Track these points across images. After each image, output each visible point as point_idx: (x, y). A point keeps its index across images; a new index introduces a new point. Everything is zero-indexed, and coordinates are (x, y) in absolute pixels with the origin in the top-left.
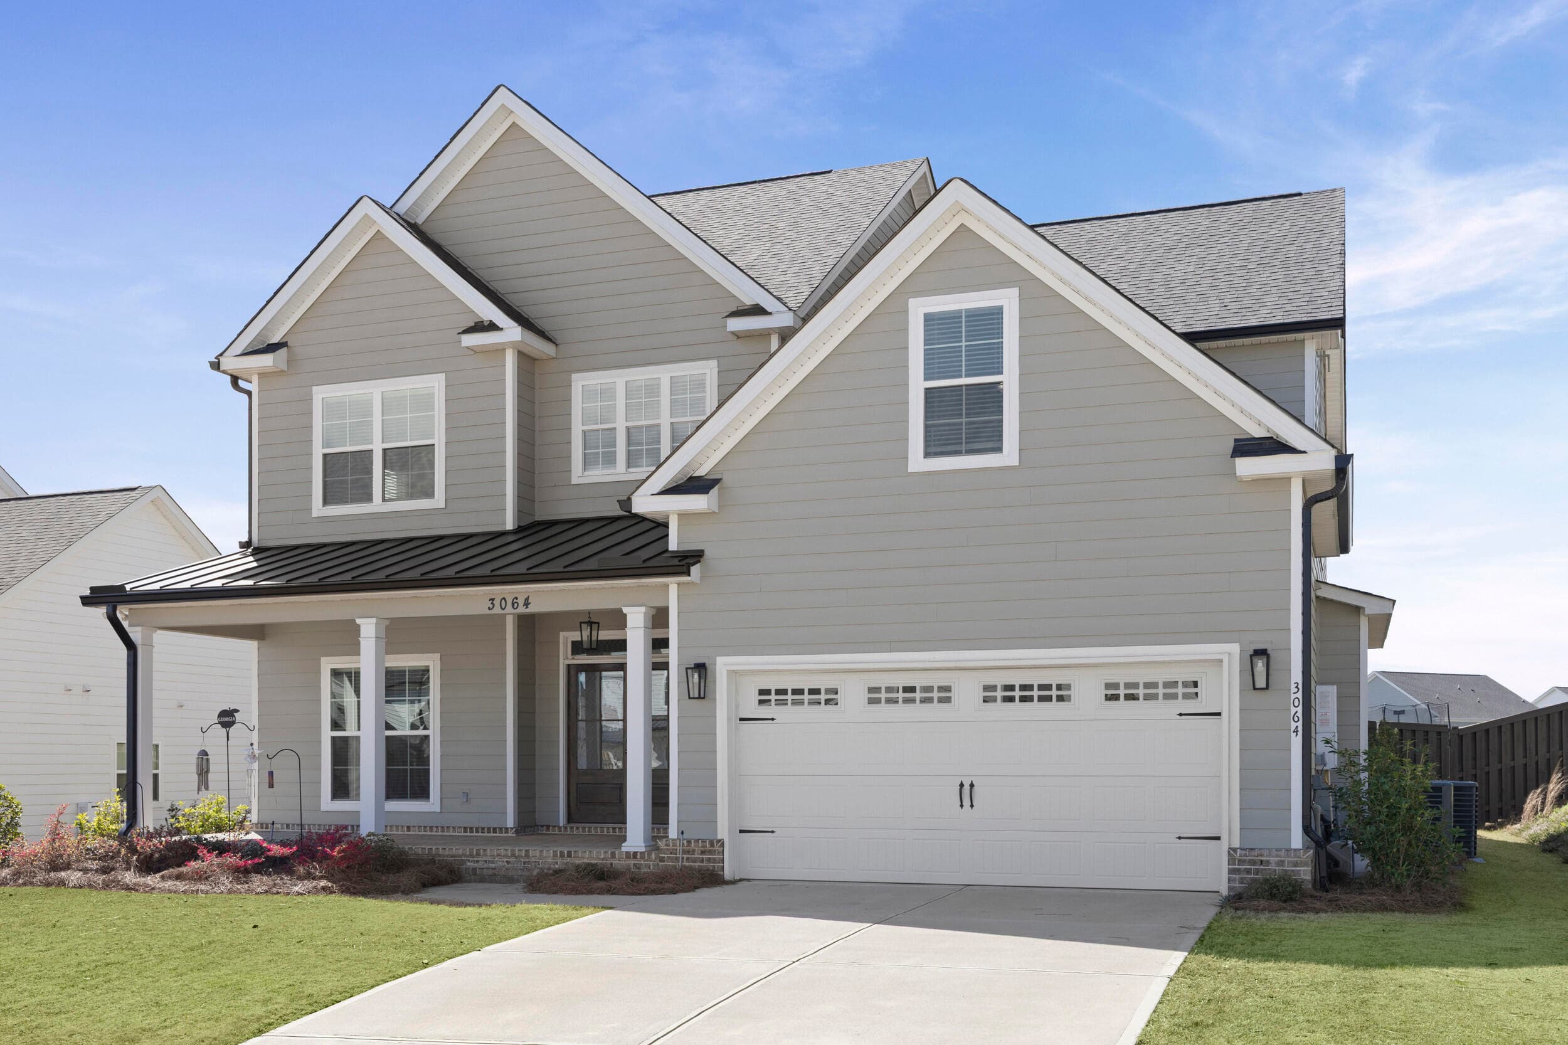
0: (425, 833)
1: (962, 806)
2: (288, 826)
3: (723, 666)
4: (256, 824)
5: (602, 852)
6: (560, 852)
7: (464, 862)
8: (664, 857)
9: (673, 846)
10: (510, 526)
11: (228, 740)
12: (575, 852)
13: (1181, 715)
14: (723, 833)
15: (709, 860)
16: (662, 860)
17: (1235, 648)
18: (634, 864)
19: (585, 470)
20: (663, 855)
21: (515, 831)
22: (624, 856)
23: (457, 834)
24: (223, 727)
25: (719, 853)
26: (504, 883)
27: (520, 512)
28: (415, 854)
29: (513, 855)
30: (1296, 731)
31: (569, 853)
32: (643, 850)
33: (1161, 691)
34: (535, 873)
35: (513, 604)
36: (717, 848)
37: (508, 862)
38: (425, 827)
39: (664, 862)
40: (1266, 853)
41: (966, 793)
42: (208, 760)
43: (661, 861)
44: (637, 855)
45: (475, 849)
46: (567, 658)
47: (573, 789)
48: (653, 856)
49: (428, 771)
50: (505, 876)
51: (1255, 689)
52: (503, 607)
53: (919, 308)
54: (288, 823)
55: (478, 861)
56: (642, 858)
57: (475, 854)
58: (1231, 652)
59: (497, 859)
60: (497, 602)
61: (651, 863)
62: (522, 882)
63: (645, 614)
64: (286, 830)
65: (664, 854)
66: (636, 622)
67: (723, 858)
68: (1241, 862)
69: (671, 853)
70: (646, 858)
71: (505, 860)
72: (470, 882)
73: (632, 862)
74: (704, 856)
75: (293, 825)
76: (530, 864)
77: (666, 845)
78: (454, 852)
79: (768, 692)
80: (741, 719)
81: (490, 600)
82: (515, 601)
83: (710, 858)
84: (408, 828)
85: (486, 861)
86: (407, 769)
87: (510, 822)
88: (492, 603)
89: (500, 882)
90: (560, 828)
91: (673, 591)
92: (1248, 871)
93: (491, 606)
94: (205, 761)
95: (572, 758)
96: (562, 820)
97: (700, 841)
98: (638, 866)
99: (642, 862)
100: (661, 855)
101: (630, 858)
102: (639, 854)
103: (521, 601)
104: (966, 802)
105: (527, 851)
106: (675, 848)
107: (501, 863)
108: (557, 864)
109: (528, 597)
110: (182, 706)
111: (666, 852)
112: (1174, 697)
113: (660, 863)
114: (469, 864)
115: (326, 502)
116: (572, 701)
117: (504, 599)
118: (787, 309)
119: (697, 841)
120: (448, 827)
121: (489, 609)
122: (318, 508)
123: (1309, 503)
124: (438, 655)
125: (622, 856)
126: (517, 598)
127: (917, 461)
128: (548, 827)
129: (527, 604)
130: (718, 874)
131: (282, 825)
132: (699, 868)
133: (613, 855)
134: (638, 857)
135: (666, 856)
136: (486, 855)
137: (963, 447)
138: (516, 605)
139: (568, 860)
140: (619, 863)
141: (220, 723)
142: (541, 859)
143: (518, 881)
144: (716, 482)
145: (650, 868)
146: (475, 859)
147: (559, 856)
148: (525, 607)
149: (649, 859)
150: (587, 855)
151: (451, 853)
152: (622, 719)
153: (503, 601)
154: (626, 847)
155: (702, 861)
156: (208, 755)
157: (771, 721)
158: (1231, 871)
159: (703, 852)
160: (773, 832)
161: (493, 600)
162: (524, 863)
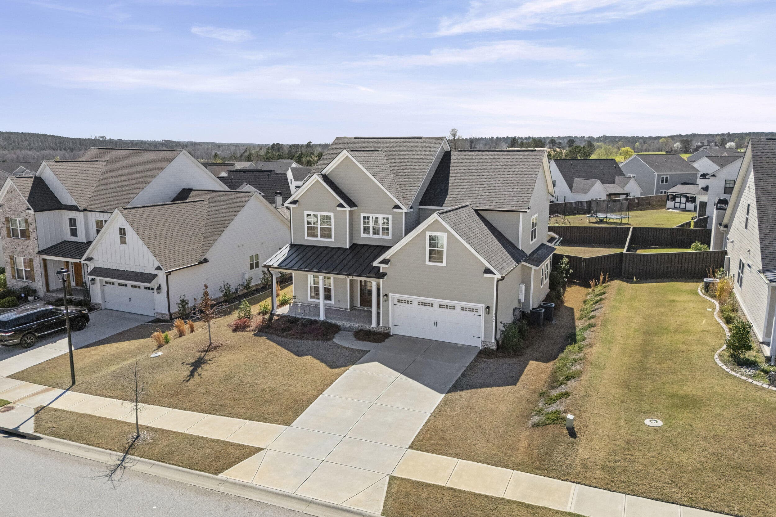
3: (391, 295)
9: (381, 325)
10: (348, 246)
13: (475, 314)
14: (390, 326)
16: (379, 330)
17: (484, 305)
18: (374, 330)
19: (364, 234)
21: (350, 309)
27: (350, 243)
30: (494, 322)
33: (468, 309)
34: (355, 331)
38: (331, 306)
40: (488, 342)
41: (436, 323)
49: (331, 295)
51: (487, 313)
53: (428, 234)
58: (481, 307)
63: (376, 285)
65: (380, 328)
66: (374, 283)
68: (483, 344)
72: (342, 331)
76: (354, 328)
78: (339, 323)
79: (399, 300)
80: (394, 305)
83: (388, 331)
85: (345, 325)
86: (327, 294)
87: (348, 308)
90: (359, 307)
91: (381, 281)
92: (485, 345)
101: (373, 328)
104: (436, 325)
108: (359, 328)
112: (474, 311)
114: (342, 326)
115: (308, 237)
117: (347, 280)
119: (386, 325)
120: (336, 307)
122: (306, 238)
123: (498, 282)
127: (427, 263)
128: (356, 307)
137: (436, 260)
140: (371, 329)
144: (389, 260)
154: (372, 326)
157: (400, 306)
162: (352, 327)
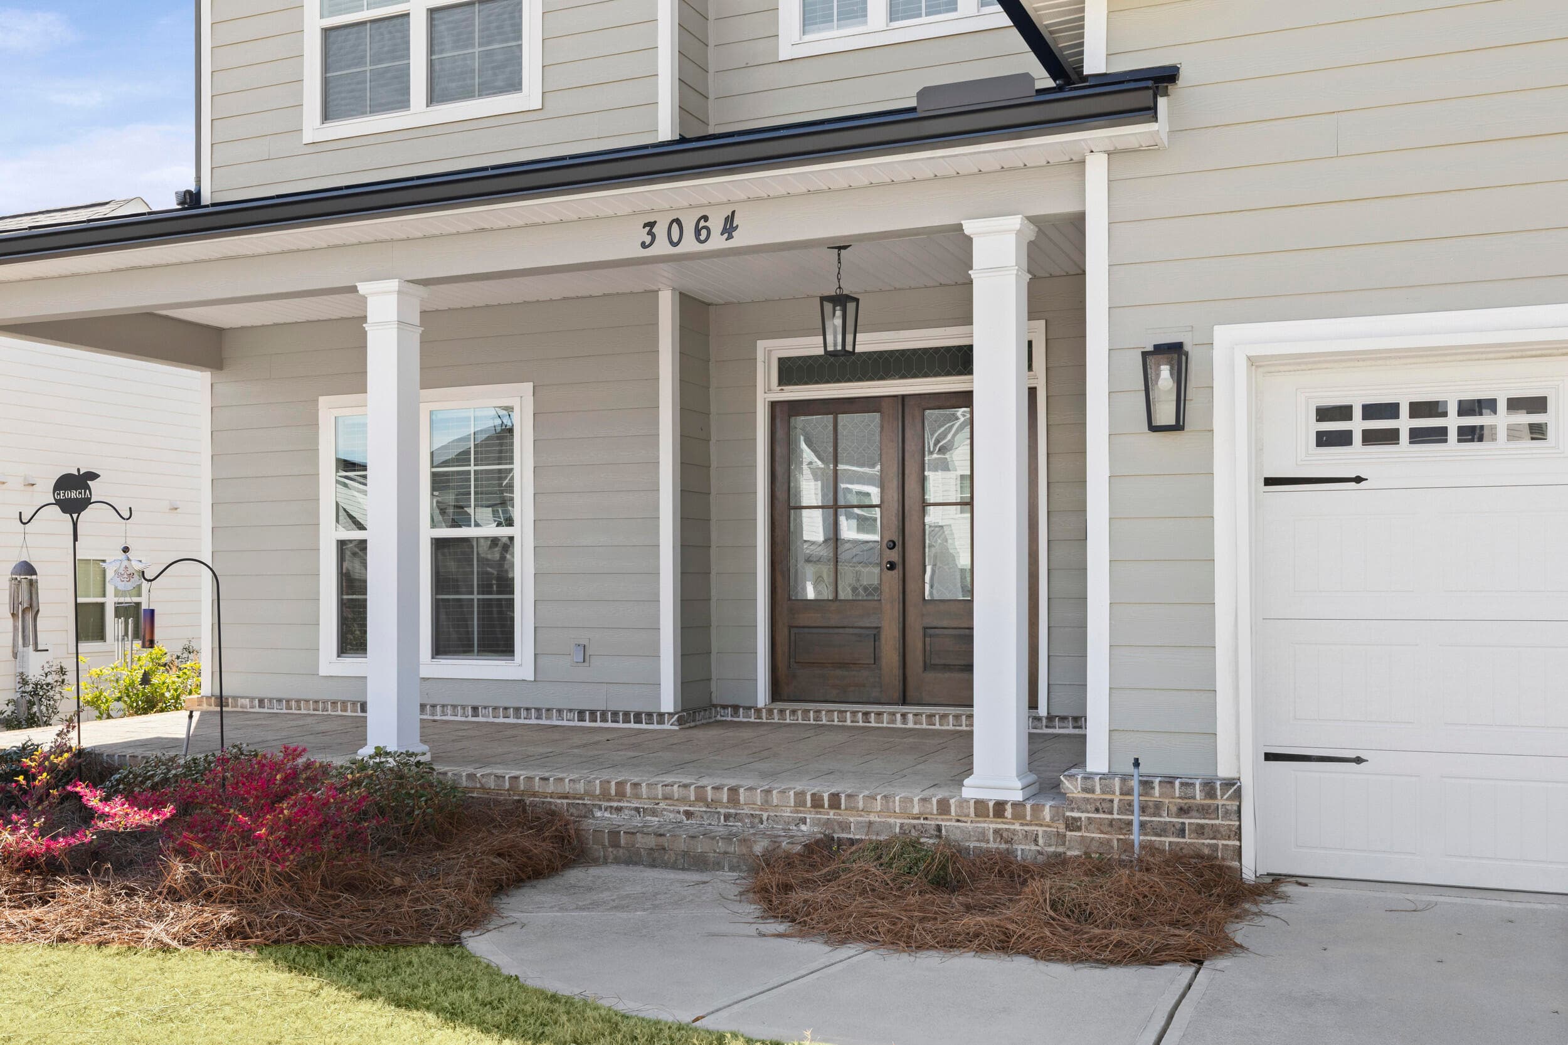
0: (506, 720)
2: (261, 702)
3: (1227, 349)
4: (207, 697)
5: (916, 799)
6: (813, 795)
7: (588, 812)
8: (1079, 820)
9: (1103, 792)
10: (667, 136)
11: (75, 539)
12: (849, 796)
14: (1234, 761)
15: (1200, 830)
16: (1073, 825)
18: (996, 832)
19: (804, 33)
20: (1076, 814)
21: (679, 720)
22: (972, 810)
23: (565, 723)
24: (64, 511)
25: (1227, 814)
26: (683, 869)
27: (684, 111)
28: (483, 787)
29: (701, 798)
31: (835, 800)
32: (1018, 796)
34: (758, 849)
35: (698, 232)
36: (1222, 800)
37: (689, 814)
38: (506, 709)
39: (1079, 829)
42: (32, 584)
43: (1068, 827)
44: (1005, 810)
45: (613, 783)
46: (770, 390)
47: (782, 638)
48: (1047, 814)
49: (511, 603)
50: (685, 854)
52: (675, 239)
54: (262, 695)
55: (619, 809)
56: (1018, 815)
57: (613, 792)
59: (662, 805)
60: (660, 230)
61: (1040, 830)
62: (726, 869)
63: (1019, 233)
64: (257, 710)
65: (1079, 810)
66: (999, 254)
67: (1240, 826)
69: (1097, 810)
70: (1028, 818)
71: (682, 809)
72: (605, 862)
73: (990, 825)
74: (1187, 821)
75: (270, 700)
76: (740, 820)
77: (1085, 790)
78: (567, 787)
79: (1344, 413)
80: (1269, 482)
81: (645, 226)
82: (702, 223)
83: (1202, 826)
84: (475, 709)
85: (637, 809)
86: (473, 600)
87: (668, 702)
88: (650, 233)
89: (674, 867)
90: (758, 711)
91: (1097, 170)
93: (648, 239)
94: (25, 585)
95: (779, 578)
96: (762, 697)
97: (1177, 783)
98: (1005, 835)
99: (1017, 827)
100: (1068, 814)
101: (988, 816)
102: (1009, 807)
103: (716, 224)
105: (734, 791)
106: (1108, 797)
107: (672, 816)
108: (805, 823)
109: (733, 213)
110: (176, 509)
111: (1083, 807)
113: (1069, 833)
114: (598, 814)
115: (327, 116)
116: (780, 470)
117: (677, 221)
119: (1169, 781)
120: (548, 710)
121: (644, 245)
122: (313, 128)
124: (529, 386)
125: (966, 811)
126: (705, 218)
128: (736, 708)
129: (729, 228)
130: (1229, 868)
131: (252, 699)
132: (1171, 850)
133: (944, 807)
134: (1009, 813)
135: (1083, 815)
136: (638, 797)
138: (704, 233)
139: (832, 814)
140: (958, 827)
141: (58, 502)
142: (766, 810)
143: (718, 866)
145: (1036, 841)
146: (615, 804)
147: (809, 804)
148: (726, 235)
149: (1037, 819)
151: (560, 790)
153: (675, 225)
154: (972, 789)
155: (1182, 832)
156: (35, 573)
157: (1353, 485)
159: (1183, 811)
160: (1358, 760)
161: (651, 225)
162: (727, 817)
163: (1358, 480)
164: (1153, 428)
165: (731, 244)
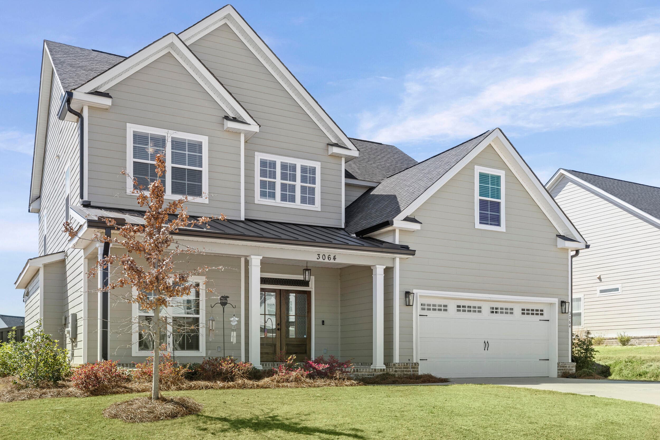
1: (485, 350)
3: (416, 293)
8: (397, 370)
10: (243, 219)
13: (540, 320)
14: (416, 360)
17: (558, 300)
19: (260, 198)
22: (373, 370)
25: (417, 368)
30: (570, 327)
31: (357, 370)
32: (384, 368)
33: (535, 312)
35: (328, 258)
36: (415, 366)
39: (397, 372)
40: (566, 364)
41: (487, 345)
44: (380, 370)
49: (198, 336)
51: (562, 313)
52: (324, 259)
53: (479, 169)
58: (556, 301)
60: (321, 256)
63: (384, 269)
65: (397, 369)
67: (418, 370)
68: (561, 367)
69: (400, 369)
79: (424, 305)
80: (419, 315)
82: (329, 256)
83: (414, 370)
88: (319, 256)
91: (398, 261)
92: (562, 370)
93: (318, 258)
97: (408, 364)
101: (377, 371)
103: (332, 257)
104: (486, 349)
109: (335, 255)
112: (538, 314)
117: (324, 255)
118: (357, 149)
121: (317, 258)
122: (130, 191)
123: (572, 259)
124: (205, 277)
127: (478, 225)
129: (334, 259)
132: (410, 374)
137: (489, 222)
138: (330, 258)
150: (365, 371)
152: (275, 314)
154: (373, 367)
155: (411, 371)
157: (426, 316)
158: (558, 370)
159: (412, 368)
160: (427, 360)
161: (319, 255)
163: (427, 316)
164: (406, 305)
165: (335, 262)
